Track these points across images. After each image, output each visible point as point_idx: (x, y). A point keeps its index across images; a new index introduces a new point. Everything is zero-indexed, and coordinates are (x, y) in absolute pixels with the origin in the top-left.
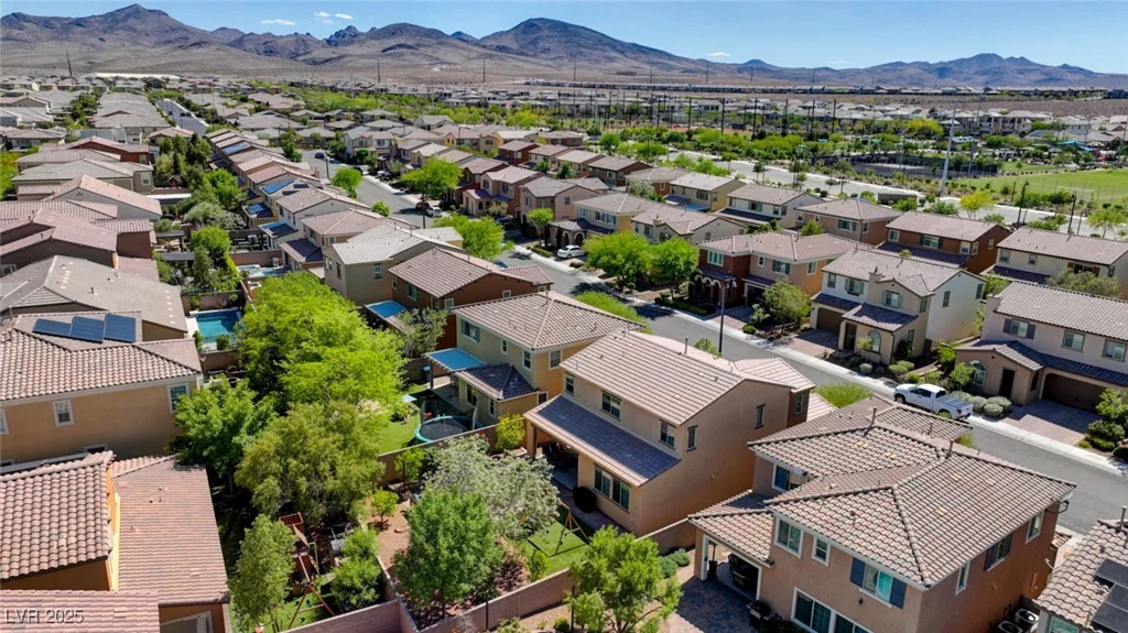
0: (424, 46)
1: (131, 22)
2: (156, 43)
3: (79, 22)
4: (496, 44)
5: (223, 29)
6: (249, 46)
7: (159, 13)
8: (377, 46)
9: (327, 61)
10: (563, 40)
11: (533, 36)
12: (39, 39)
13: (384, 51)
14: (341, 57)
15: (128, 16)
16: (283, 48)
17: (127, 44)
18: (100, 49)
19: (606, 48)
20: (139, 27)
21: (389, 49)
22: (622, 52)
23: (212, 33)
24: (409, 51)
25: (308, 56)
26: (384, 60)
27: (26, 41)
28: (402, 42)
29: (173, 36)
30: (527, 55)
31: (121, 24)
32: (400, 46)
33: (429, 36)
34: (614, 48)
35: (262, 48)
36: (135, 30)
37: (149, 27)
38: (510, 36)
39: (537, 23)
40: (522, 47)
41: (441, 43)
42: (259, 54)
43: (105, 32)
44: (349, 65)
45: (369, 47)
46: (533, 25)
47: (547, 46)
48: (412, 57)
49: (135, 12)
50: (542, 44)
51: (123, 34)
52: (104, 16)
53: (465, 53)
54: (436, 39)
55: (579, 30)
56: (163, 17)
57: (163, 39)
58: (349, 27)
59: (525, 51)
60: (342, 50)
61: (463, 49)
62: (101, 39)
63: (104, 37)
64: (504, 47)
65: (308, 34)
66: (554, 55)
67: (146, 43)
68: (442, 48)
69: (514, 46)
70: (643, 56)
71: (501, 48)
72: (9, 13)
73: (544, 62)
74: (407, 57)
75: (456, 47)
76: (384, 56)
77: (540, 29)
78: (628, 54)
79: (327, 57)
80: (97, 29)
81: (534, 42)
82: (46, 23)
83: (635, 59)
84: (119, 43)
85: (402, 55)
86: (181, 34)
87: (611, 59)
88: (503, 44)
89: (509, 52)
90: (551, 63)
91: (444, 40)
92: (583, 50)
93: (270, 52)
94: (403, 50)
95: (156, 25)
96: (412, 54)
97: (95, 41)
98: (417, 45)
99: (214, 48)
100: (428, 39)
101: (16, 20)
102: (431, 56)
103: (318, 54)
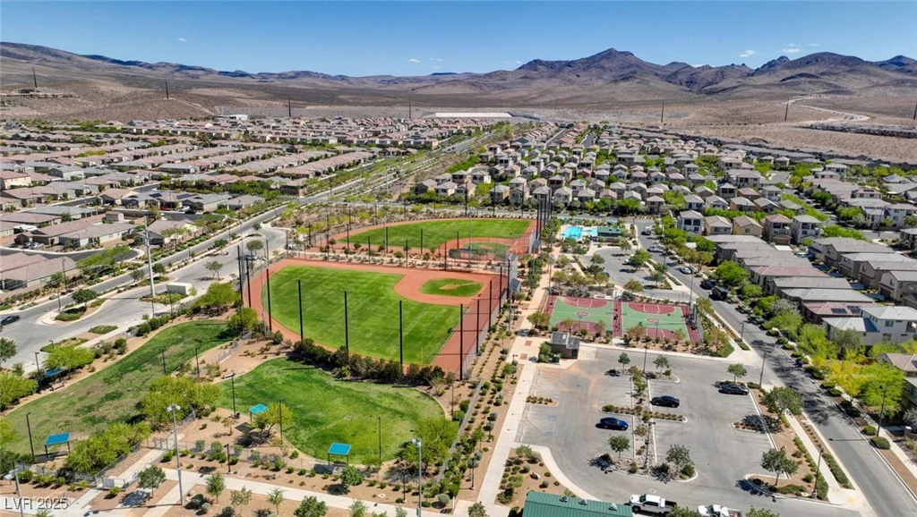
0: (830, 74)
1: (604, 62)
3: (569, 64)
5: (673, 63)
6: (680, 77)
7: (628, 54)
9: (722, 91)
12: (542, 77)
13: (784, 80)
14: (737, 87)
15: (603, 57)
16: (704, 79)
17: (594, 78)
18: (574, 83)
20: (606, 66)
21: (788, 78)
23: (663, 67)
24: (808, 79)
25: (714, 86)
27: (534, 78)
28: (812, 73)
31: (596, 64)
32: (801, 75)
33: (845, 64)
35: (686, 79)
36: (603, 68)
37: (615, 65)
41: (851, 71)
42: (681, 84)
43: (584, 70)
48: (808, 86)
49: (610, 54)
51: (594, 71)
52: (587, 59)
53: (873, 79)
56: (629, 57)
58: (782, 57)
60: (749, 80)
61: (878, 75)
62: (578, 76)
63: (580, 74)
65: (743, 65)
68: (851, 76)
72: (532, 60)
74: (802, 86)
75: (870, 74)
76: (778, 85)
79: (728, 87)
80: (580, 68)
82: (551, 65)
84: (589, 78)
85: (799, 83)
86: (633, 68)
91: (858, 67)
93: (690, 83)
94: (803, 79)
95: (620, 62)
96: (810, 82)
97: (573, 77)
98: (823, 74)
99: (636, 81)
100: (843, 67)
101: (534, 65)
102: (830, 84)
103: (723, 84)
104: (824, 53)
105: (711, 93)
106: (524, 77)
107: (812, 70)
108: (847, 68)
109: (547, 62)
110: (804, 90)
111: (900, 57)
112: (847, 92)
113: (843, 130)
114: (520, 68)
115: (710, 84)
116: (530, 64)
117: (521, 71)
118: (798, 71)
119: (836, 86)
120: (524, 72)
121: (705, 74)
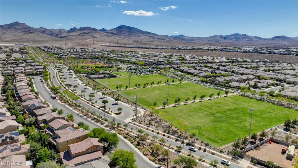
0: (91, 33)
1: (15, 26)
2: (21, 32)
3: (1, 26)
4: (110, 32)
5: (41, 28)
6: (46, 32)
7: (23, 24)
8: (80, 32)
9: (64, 37)
10: (128, 31)
11: (121, 30)
13: (80, 34)
14: (68, 36)
15: (15, 25)
16: (55, 33)
17: (14, 32)
18: (6, 33)
19: (140, 33)
20: (17, 27)
22: (143, 34)
23: (38, 29)
25: (60, 36)
26: (80, 37)
29: (26, 30)
30: (118, 35)
31: (12, 27)
32: (84, 33)
34: (141, 33)
35: (49, 33)
36: (16, 28)
37: (20, 27)
38: (115, 30)
39: (122, 27)
40: (118, 33)
41: (95, 32)
42: (48, 35)
44: (70, 38)
45: (77, 33)
46: (121, 27)
47: (124, 32)
48: (87, 36)
49: (17, 23)
50: (123, 32)
51: (13, 29)
52: (8, 25)
53: (101, 34)
54: (95, 31)
55: (133, 28)
56: (24, 25)
57: (24, 31)
58: (75, 27)
59: (118, 34)
60: (69, 34)
61: (101, 33)
63: (7, 30)
64: (113, 33)
65: (64, 29)
66: (125, 35)
67: (19, 32)
69: (115, 32)
70: (149, 35)
71: (112, 33)
73: (121, 37)
74: (85, 36)
75: (100, 33)
76: (79, 36)
77: (122, 28)
78: (145, 34)
79: (65, 36)
80: (6, 28)
81: (121, 31)
83: (146, 36)
84: (11, 32)
86: (28, 29)
87: (140, 36)
89: (114, 34)
90: (123, 37)
91: (97, 31)
92: (133, 33)
93: (51, 34)
95: (22, 27)
96: (87, 35)
97: (5, 31)
98: (89, 33)
99: (35, 33)
102: (92, 35)
103: (63, 35)
104: (87, 27)
105: (61, 37)
107: (86, 31)
108: (94, 31)
110: (86, 37)
111: (104, 29)
112: (97, 38)
113: (108, 46)
115: (58, 35)
118: (84, 32)
119: (93, 36)
121: (54, 32)
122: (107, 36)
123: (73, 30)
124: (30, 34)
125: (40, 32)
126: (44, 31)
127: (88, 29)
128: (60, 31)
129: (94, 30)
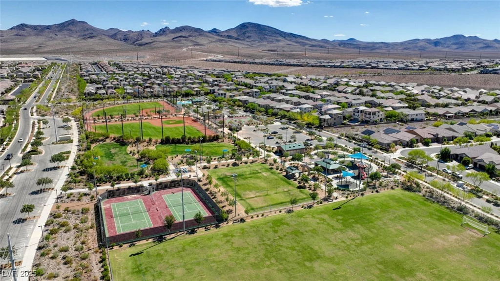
0: (192, 36)
1: (70, 27)
2: (79, 36)
3: (48, 27)
4: (226, 34)
5: (111, 29)
6: (119, 37)
7: (84, 22)
8: (174, 36)
9: (146, 44)
10: (258, 32)
11: (244, 31)
12: (30, 35)
13: (173, 39)
14: (154, 41)
15: (69, 24)
16: (132, 38)
17: (67, 37)
18: (54, 39)
19: (278, 35)
20: (73, 29)
21: (175, 38)
22: (285, 37)
23: (106, 31)
24: (184, 39)
25: (140, 42)
26: (172, 44)
27: (24, 36)
28: (184, 35)
29: (86, 33)
30: (240, 40)
31: (66, 28)
32: (181, 36)
33: (196, 31)
34: (281, 35)
35: (123, 38)
36: (71, 30)
37: (78, 29)
38: (234, 30)
39: (247, 25)
40: (239, 36)
41: (200, 35)
42: (121, 40)
43: (59, 31)
44: (154, 46)
46: (245, 26)
47: (250, 35)
48: (185, 42)
49: (73, 22)
50: (247, 34)
51: (66, 32)
52: (59, 24)
53: (210, 39)
55: (266, 27)
56: (85, 24)
57: (83, 34)
58: (166, 27)
59: (240, 37)
60: (156, 39)
61: (211, 37)
62: (56, 35)
63: (57, 34)
64: (230, 36)
65: (148, 30)
66: (253, 39)
67: (75, 36)
68: (201, 37)
69: (235, 35)
70: (294, 40)
71: (229, 37)
72: (19, 24)
73: (246, 43)
74: (182, 42)
75: (207, 36)
76: (172, 41)
77: (247, 27)
78: (287, 38)
79: (148, 42)
80: (55, 30)
81: (244, 33)
82: (35, 28)
83: (290, 40)
84: (63, 36)
85: (180, 41)
86: (90, 32)
87: (278, 41)
88: (230, 35)
89: (232, 39)
90: (249, 43)
91: (202, 33)
92: (266, 36)
93: (126, 40)
94: (182, 38)
95: (81, 28)
96: (185, 40)
97: (53, 36)
98: (189, 36)
99: (98, 38)
100: (196, 33)
101: (22, 27)
102: (194, 41)
103: (144, 41)
104: (187, 26)
105: (141, 45)
106: (17, 35)
108: (198, 34)
109: (31, 25)
110: (183, 44)
111: (215, 29)
112: (202, 45)
113: (220, 61)
114: (11, 29)
115: (137, 40)
116: (18, 26)
117: (13, 30)
118: (180, 34)
119: (196, 42)
120: (15, 32)
121: (131, 35)
122: (221, 41)
123: (163, 32)
124: (89, 40)
125: (109, 36)
126: (114, 34)
127: (187, 29)
128: (141, 34)
129: (199, 31)
